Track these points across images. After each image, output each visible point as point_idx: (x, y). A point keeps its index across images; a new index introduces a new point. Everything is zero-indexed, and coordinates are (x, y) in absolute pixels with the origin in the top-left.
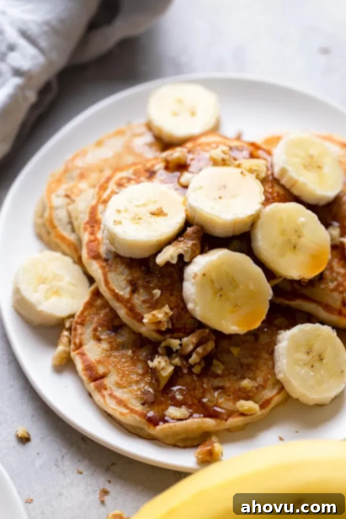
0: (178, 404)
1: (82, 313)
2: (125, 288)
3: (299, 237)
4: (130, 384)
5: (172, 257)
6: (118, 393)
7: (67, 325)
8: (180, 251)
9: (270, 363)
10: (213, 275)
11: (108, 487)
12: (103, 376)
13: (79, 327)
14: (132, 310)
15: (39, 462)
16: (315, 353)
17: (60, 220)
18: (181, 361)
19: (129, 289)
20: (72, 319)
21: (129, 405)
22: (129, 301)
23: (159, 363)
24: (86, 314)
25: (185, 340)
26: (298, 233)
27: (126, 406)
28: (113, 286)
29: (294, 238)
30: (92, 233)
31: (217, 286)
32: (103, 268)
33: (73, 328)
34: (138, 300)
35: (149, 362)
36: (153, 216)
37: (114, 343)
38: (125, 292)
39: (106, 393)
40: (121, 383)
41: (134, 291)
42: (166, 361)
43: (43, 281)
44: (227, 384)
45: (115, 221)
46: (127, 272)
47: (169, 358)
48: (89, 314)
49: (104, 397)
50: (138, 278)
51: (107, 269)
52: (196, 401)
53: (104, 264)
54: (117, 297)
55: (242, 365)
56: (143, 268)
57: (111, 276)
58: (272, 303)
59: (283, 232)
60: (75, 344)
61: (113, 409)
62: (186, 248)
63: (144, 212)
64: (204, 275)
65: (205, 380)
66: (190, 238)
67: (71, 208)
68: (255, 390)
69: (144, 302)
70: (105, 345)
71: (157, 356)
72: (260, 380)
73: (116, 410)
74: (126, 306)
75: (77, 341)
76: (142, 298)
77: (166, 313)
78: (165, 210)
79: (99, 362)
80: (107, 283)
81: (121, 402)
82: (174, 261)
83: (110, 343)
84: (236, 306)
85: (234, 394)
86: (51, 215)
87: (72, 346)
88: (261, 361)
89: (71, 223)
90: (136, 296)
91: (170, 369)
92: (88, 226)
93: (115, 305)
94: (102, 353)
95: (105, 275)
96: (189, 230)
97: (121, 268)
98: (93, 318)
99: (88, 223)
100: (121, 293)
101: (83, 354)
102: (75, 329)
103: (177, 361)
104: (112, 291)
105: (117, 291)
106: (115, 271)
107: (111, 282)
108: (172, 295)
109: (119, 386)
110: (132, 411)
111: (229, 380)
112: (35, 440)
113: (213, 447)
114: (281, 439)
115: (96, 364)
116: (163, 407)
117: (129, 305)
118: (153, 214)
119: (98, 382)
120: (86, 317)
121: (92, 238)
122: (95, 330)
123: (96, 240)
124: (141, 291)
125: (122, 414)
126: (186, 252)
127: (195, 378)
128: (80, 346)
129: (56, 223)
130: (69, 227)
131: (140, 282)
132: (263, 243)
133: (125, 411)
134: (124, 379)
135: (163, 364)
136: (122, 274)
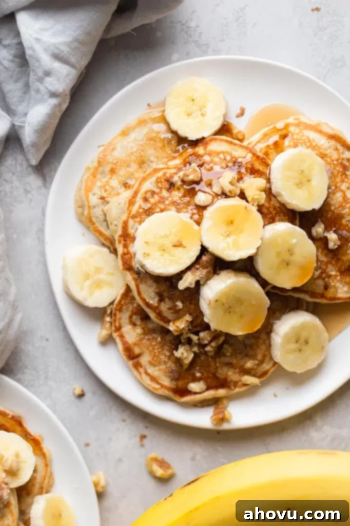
0: (198, 380)
1: (120, 302)
2: (154, 298)
3: (291, 255)
4: (160, 363)
5: (191, 284)
6: (151, 370)
7: (109, 311)
8: (197, 278)
9: (267, 342)
10: (224, 301)
11: (145, 432)
12: (138, 356)
13: (118, 313)
14: (160, 315)
15: (92, 413)
16: (302, 340)
17: (97, 217)
18: (199, 350)
19: (157, 299)
20: (111, 307)
21: (160, 381)
22: (157, 308)
23: (182, 354)
24: (123, 302)
25: (202, 334)
26: (291, 251)
27: (158, 383)
28: (145, 296)
29: (287, 257)
30: (125, 246)
31: (226, 306)
32: (135, 280)
33: (113, 313)
34: (164, 307)
35: (175, 352)
36: (176, 248)
37: (146, 329)
38: (154, 301)
39: (141, 370)
40: (152, 362)
41: (161, 299)
42: (187, 351)
43: (87, 277)
44: (234, 361)
45: (144, 254)
46: (155, 285)
47: (190, 346)
48: (125, 303)
49: (140, 373)
50: (164, 291)
51: (139, 281)
52: (211, 375)
53: (136, 276)
54: (148, 305)
55: (246, 346)
56: (168, 283)
57: (143, 287)
58: (269, 309)
59: (279, 254)
60: (115, 327)
61: (148, 385)
62: (201, 276)
63: (168, 243)
64: (217, 301)
65: (218, 360)
66: (204, 267)
67: (105, 208)
68: (255, 367)
69: (170, 309)
70: (139, 330)
71: (180, 346)
72: (260, 357)
73: (150, 386)
74: (155, 311)
75: (117, 324)
76: (168, 306)
77: (187, 321)
78: (184, 243)
79: (135, 344)
80: (139, 293)
81: (153, 379)
82: (193, 286)
83: (143, 329)
84: (242, 316)
85: (240, 368)
86: (89, 213)
87: (113, 328)
88: (261, 341)
89: (105, 220)
90: (162, 304)
91: (191, 356)
92: (122, 239)
93: (148, 311)
94: (137, 337)
95: (137, 287)
96: (204, 258)
97: (150, 282)
98: (128, 307)
99: (121, 236)
100: (151, 302)
101: (122, 337)
102: (115, 315)
103: (196, 349)
104: (144, 300)
105: (147, 300)
106: (145, 282)
107: (143, 293)
108: (191, 303)
109: (152, 364)
110: (162, 386)
111: (236, 358)
112: (89, 396)
113: (225, 415)
114: (275, 396)
115: (133, 346)
116: (186, 381)
117: (157, 311)
118: (175, 246)
119: (135, 360)
120: (122, 305)
121: (126, 250)
122: (131, 317)
123: (128, 253)
124: (167, 300)
125: (154, 388)
126: (201, 278)
127: (210, 359)
128: (118, 329)
129: (94, 220)
130: (105, 224)
131: (165, 294)
132: (263, 267)
133: (157, 386)
134: (155, 359)
135: (185, 355)
136: (151, 286)
